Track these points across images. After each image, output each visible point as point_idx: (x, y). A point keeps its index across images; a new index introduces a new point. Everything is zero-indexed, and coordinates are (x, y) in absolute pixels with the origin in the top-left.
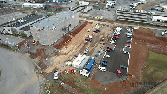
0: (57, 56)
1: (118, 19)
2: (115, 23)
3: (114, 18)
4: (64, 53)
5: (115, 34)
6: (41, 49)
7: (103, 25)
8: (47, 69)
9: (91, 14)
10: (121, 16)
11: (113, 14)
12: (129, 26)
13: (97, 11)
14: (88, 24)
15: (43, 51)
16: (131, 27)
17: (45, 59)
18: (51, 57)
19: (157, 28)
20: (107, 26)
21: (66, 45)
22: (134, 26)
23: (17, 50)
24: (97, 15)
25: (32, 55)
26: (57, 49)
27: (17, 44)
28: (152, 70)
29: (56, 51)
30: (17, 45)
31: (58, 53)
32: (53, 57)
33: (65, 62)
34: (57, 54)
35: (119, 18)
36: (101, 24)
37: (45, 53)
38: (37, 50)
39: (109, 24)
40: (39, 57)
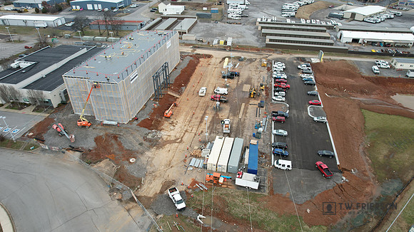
0: (158, 148)
1: (268, 42)
2: (265, 54)
3: (258, 41)
4: (173, 138)
5: (275, 78)
6: (107, 135)
7: (239, 59)
8: (145, 187)
9: (199, 35)
10: (271, 35)
11: (252, 32)
12: (298, 58)
13: (212, 27)
14: (200, 59)
15: (113, 141)
16: (303, 60)
17: (127, 162)
18: (142, 153)
19: (358, 57)
20: (249, 62)
21: (169, 118)
22: (309, 56)
23: (36, 147)
24: (215, 36)
25: (87, 154)
26: (150, 131)
27: (30, 131)
28: (385, 152)
29: (150, 136)
30: (31, 134)
31: (157, 141)
32: (148, 154)
33: (185, 160)
34: (156, 144)
35: (271, 40)
36: (234, 58)
37: (120, 144)
38: (96, 140)
39: (252, 56)
40: (107, 158)
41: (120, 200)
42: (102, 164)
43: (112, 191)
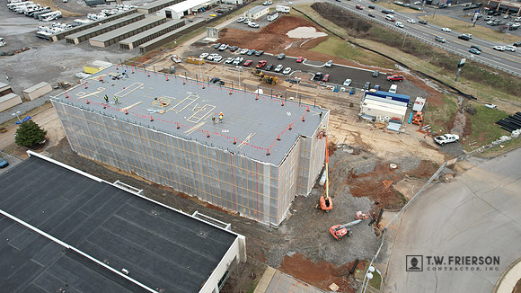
0: (370, 148)
4: (352, 137)
6: (349, 184)
16: (202, 44)
18: (381, 159)
29: (351, 150)
32: (381, 155)
34: (362, 149)
37: (365, 175)
38: (357, 194)
40: (391, 187)
41: (454, 175)
42: (403, 191)
43: (444, 181)
